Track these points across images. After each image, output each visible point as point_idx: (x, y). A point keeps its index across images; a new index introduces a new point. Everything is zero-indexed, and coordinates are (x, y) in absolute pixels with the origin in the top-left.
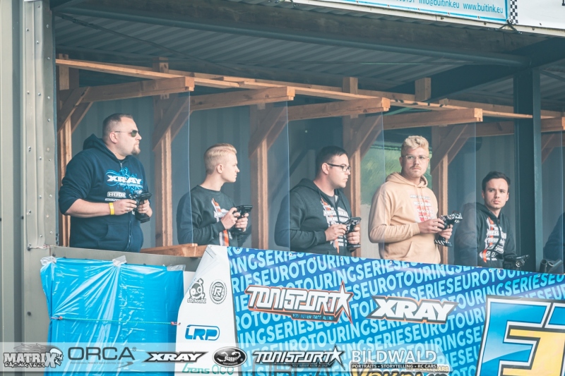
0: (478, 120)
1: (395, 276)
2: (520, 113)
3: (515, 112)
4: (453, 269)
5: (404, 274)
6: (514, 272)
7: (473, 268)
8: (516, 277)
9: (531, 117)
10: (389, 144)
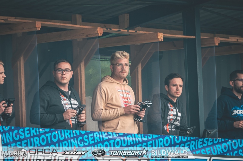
0: (160, 40)
1: (109, 142)
2: (187, 35)
3: (184, 35)
4: (146, 136)
5: (115, 140)
6: (186, 138)
7: (159, 136)
8: (187, 141)
9: (194, 37)
10: (103, 57)
